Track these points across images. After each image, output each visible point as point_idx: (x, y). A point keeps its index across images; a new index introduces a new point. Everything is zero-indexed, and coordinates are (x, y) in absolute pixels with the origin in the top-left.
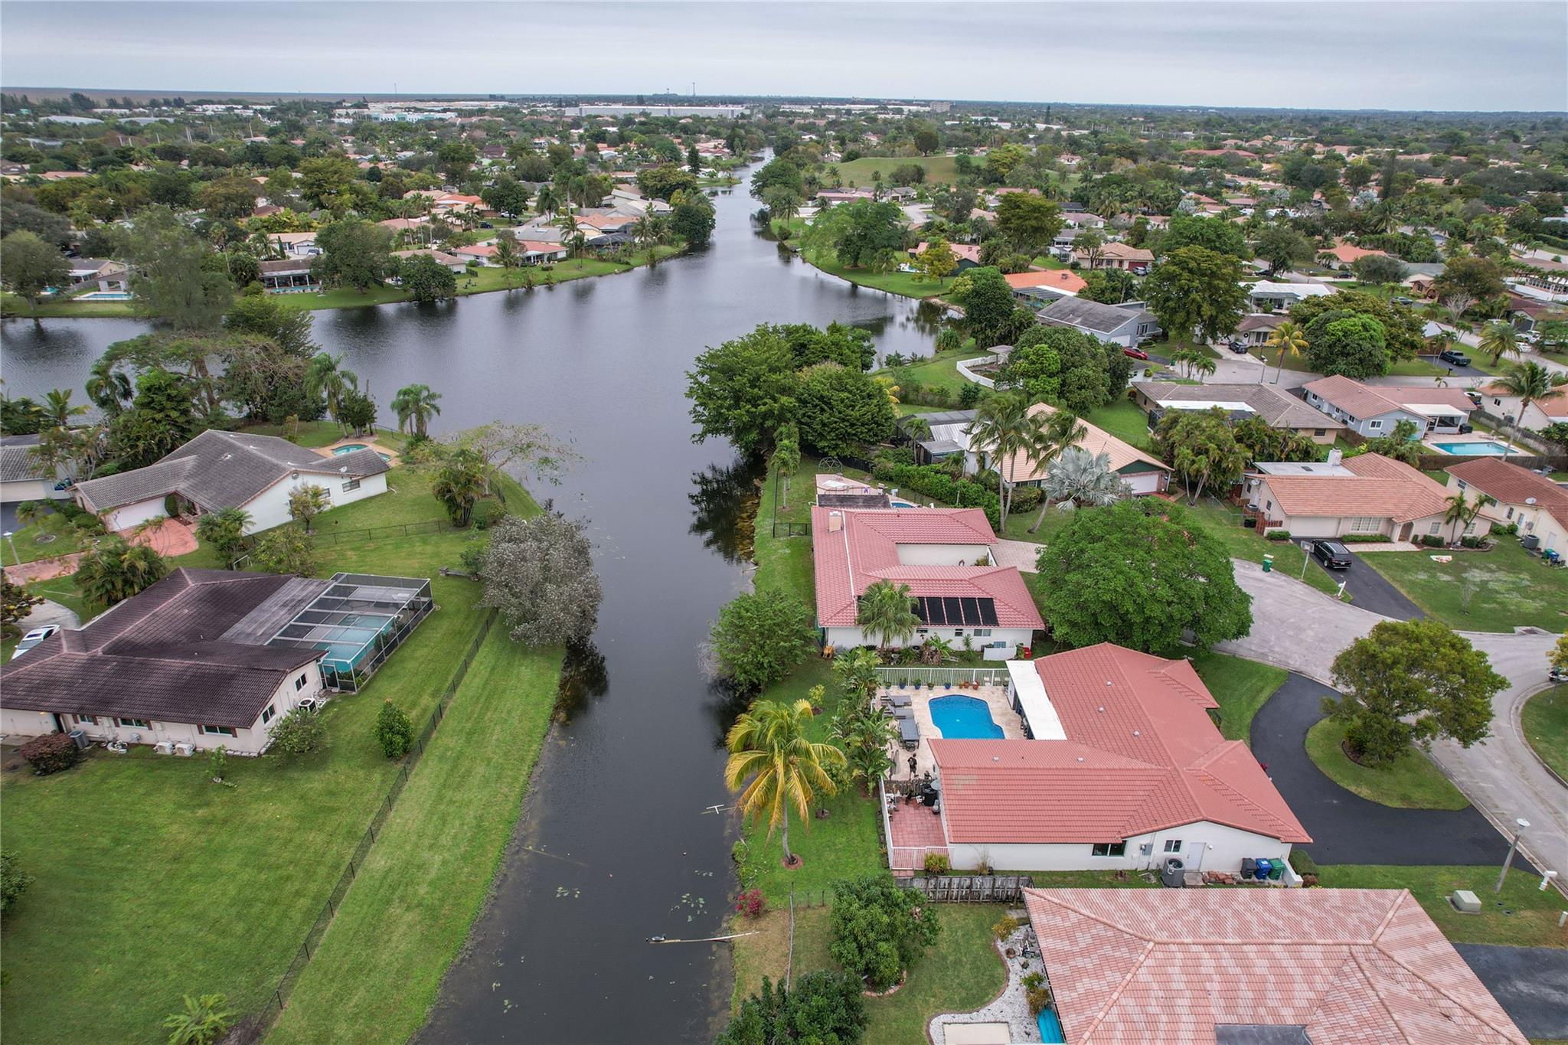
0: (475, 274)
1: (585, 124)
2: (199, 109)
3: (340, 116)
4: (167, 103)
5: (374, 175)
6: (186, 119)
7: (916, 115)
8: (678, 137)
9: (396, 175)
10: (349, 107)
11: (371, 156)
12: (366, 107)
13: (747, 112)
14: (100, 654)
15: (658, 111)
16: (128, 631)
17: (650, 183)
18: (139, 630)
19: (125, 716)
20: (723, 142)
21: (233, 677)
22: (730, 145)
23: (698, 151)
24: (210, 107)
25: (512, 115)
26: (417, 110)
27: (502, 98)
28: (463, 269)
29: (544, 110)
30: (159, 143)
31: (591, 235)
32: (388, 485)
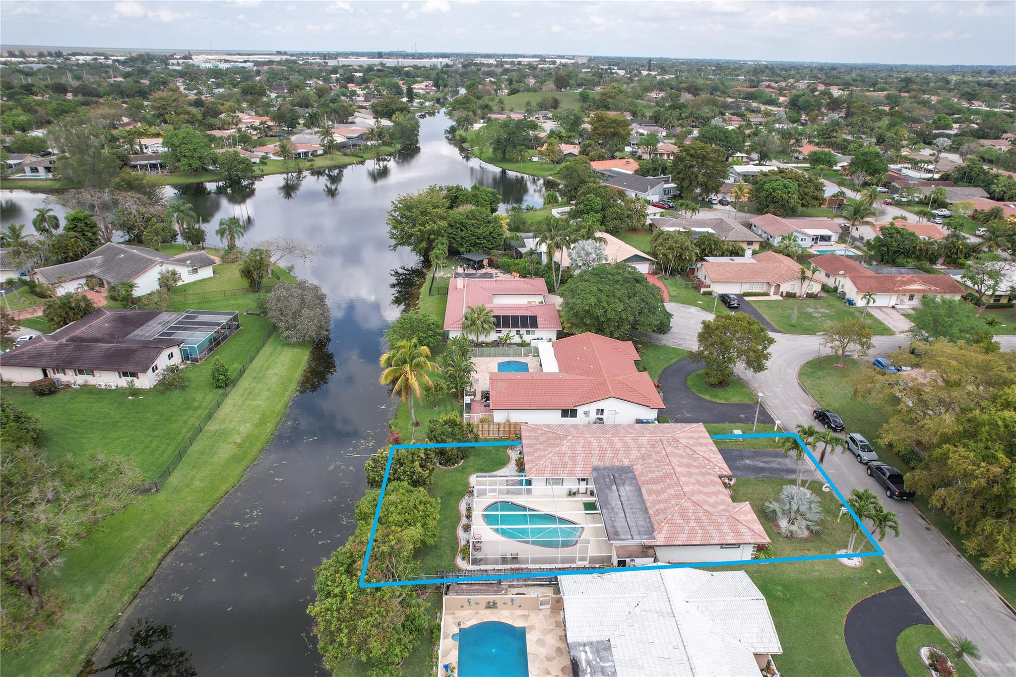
0: (265, 164)
1: (341, 71)
2: (73, 58)
3: (173, 64)
4: (50, 54)
5: (198, 103)
6: (66, 65)
7: (564, 65)
8: (402, 80)
9: (213, 103)
10: (180, 58)
11: (195, 91)
12: (191, 58)
13: (451, 63)
14: (64, 342)
15: (391, 62)
16: (78, 332)
17: (379, 109)
18: (84, 332)
19: (81, 368)
20: (431, 82)
21: (135, 350)
22: (437, 85)
23: (412, 89)
24: (81, 58)
25: (291, 65)
26: (226, 61)
27: (285, 53)
28: (258, 161)
29: (314, 61)
30: (49, 82)
31: (339, 139)
32: (214, 273)
